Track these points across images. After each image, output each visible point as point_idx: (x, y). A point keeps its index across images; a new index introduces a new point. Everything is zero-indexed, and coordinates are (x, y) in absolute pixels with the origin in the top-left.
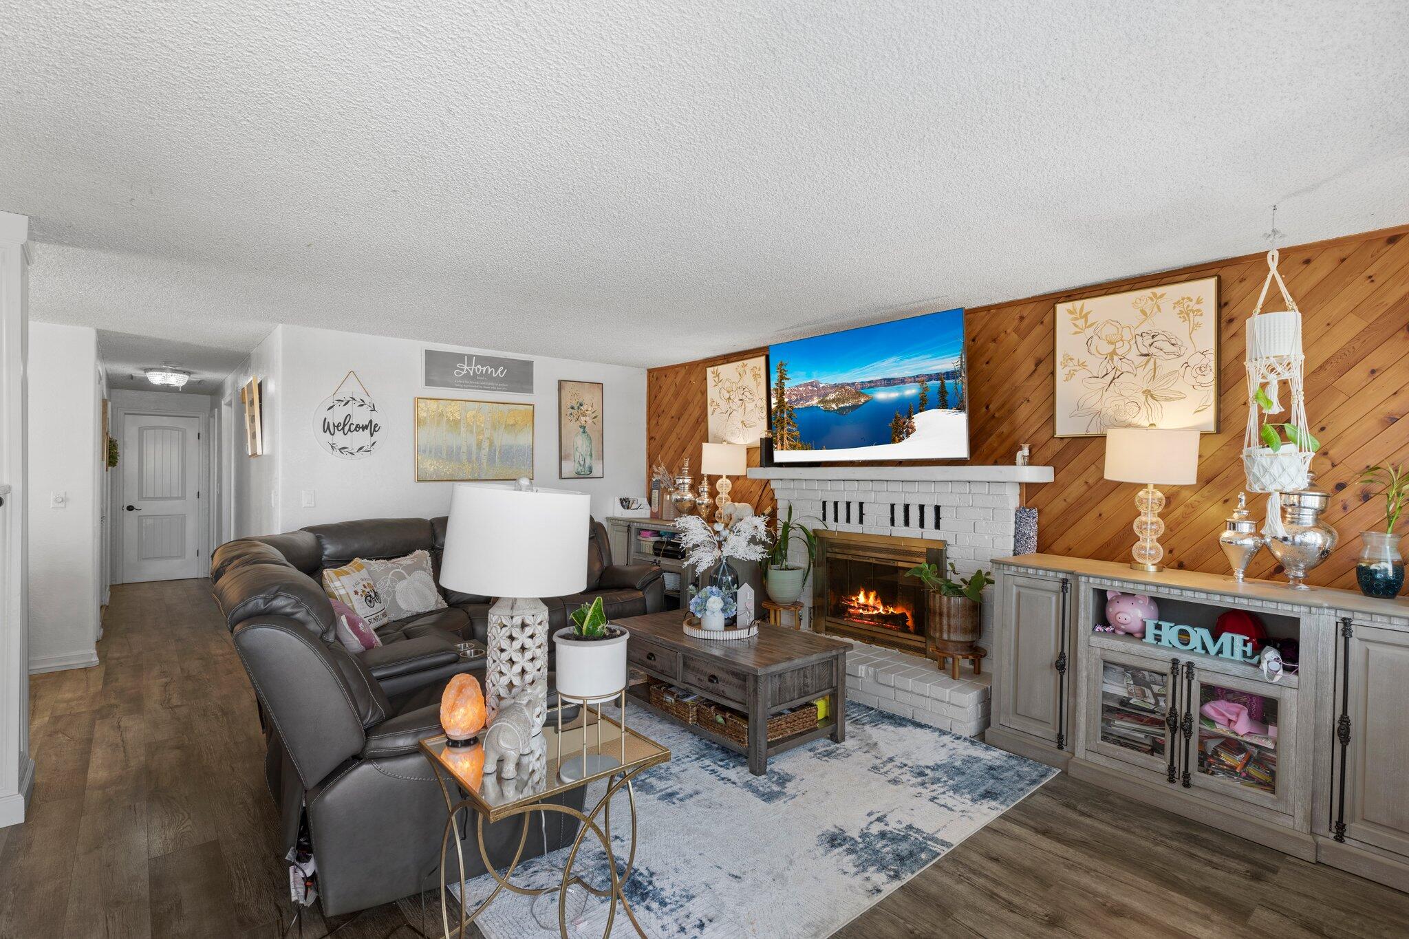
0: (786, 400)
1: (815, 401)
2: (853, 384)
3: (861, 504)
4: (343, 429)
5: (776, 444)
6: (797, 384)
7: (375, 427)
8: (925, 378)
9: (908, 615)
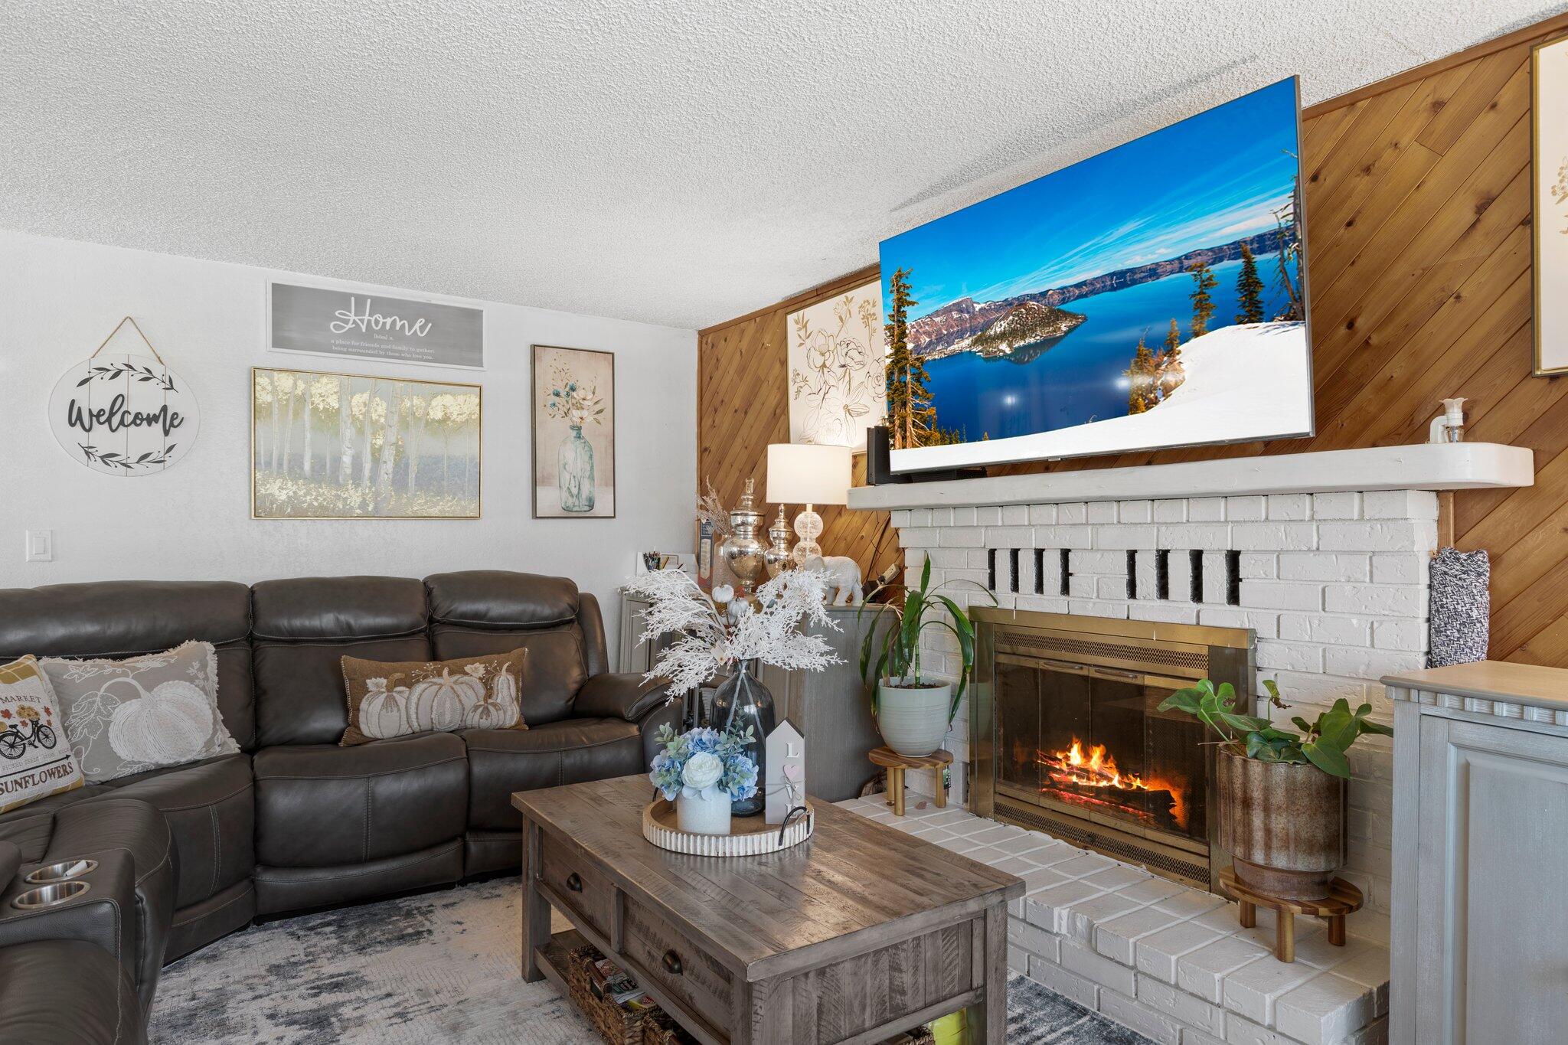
0: (910, 346)
1: (963, 344)
2: (1044, 294)
3: (1065, 554)
4: (109, 420)
5: (893, 437)
6: (931, 310)
7: (172, 419)
8: (1205, 258)
9: (1174, 795)
